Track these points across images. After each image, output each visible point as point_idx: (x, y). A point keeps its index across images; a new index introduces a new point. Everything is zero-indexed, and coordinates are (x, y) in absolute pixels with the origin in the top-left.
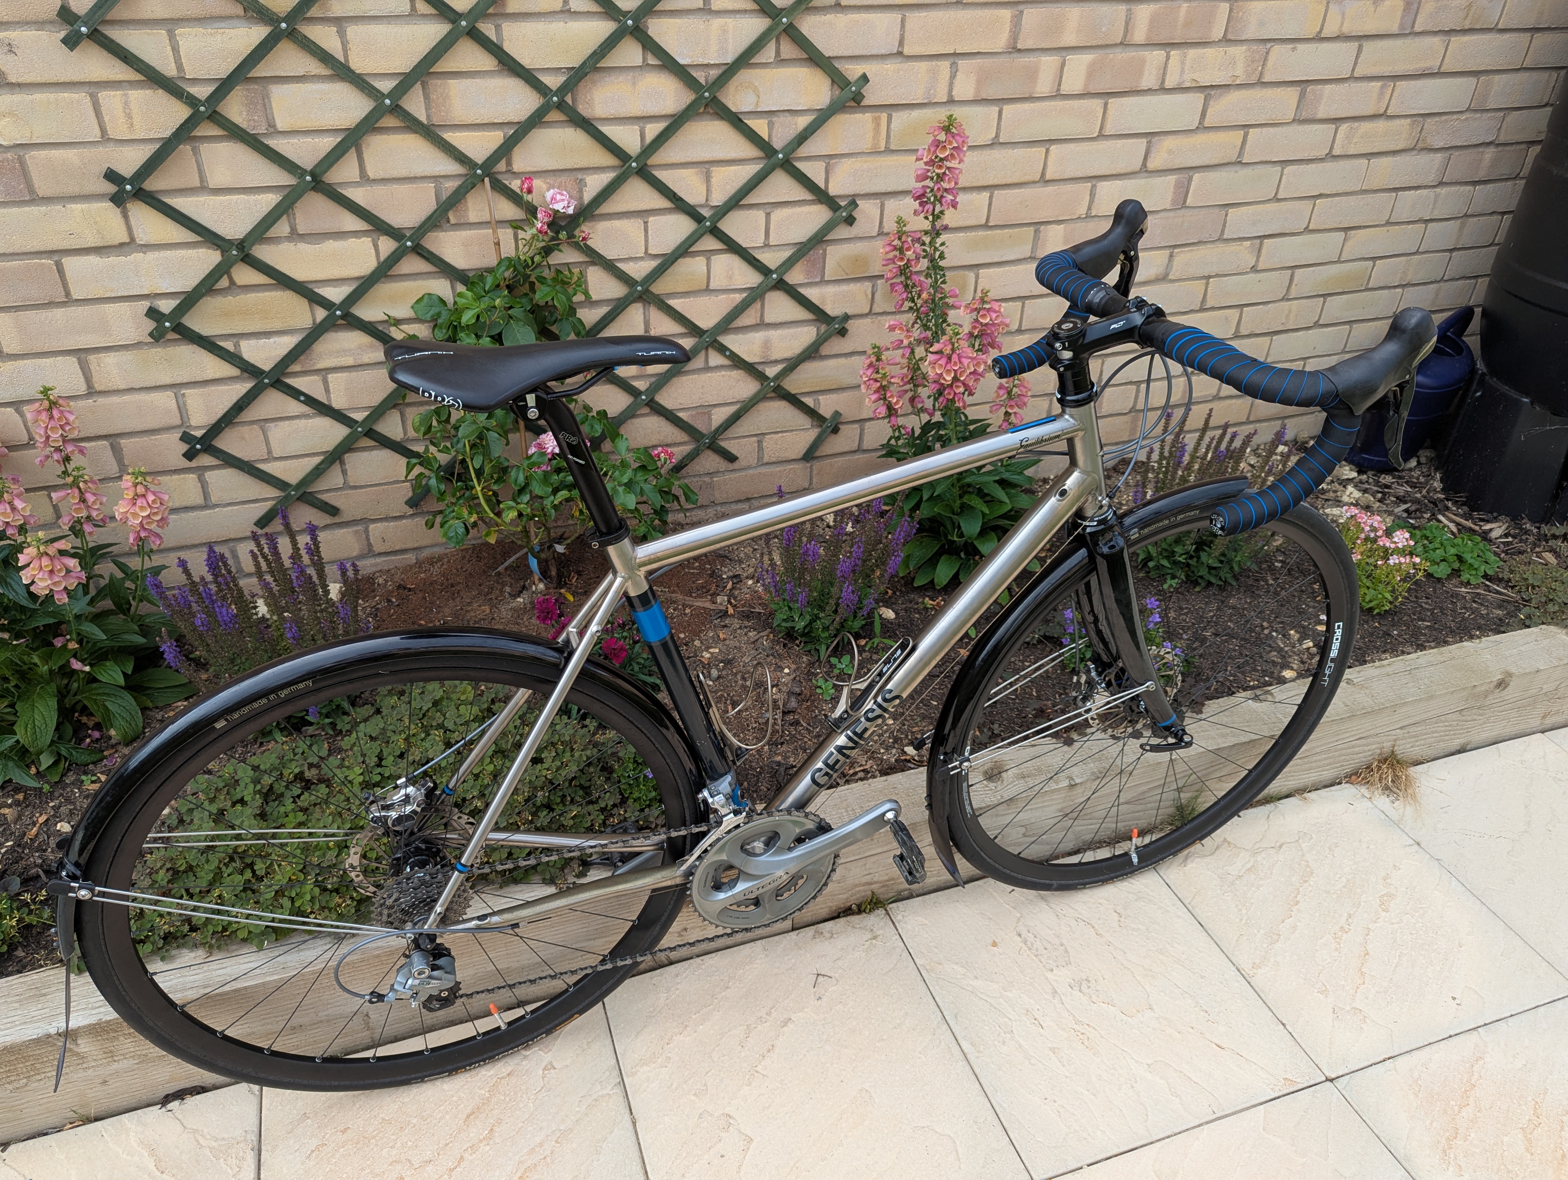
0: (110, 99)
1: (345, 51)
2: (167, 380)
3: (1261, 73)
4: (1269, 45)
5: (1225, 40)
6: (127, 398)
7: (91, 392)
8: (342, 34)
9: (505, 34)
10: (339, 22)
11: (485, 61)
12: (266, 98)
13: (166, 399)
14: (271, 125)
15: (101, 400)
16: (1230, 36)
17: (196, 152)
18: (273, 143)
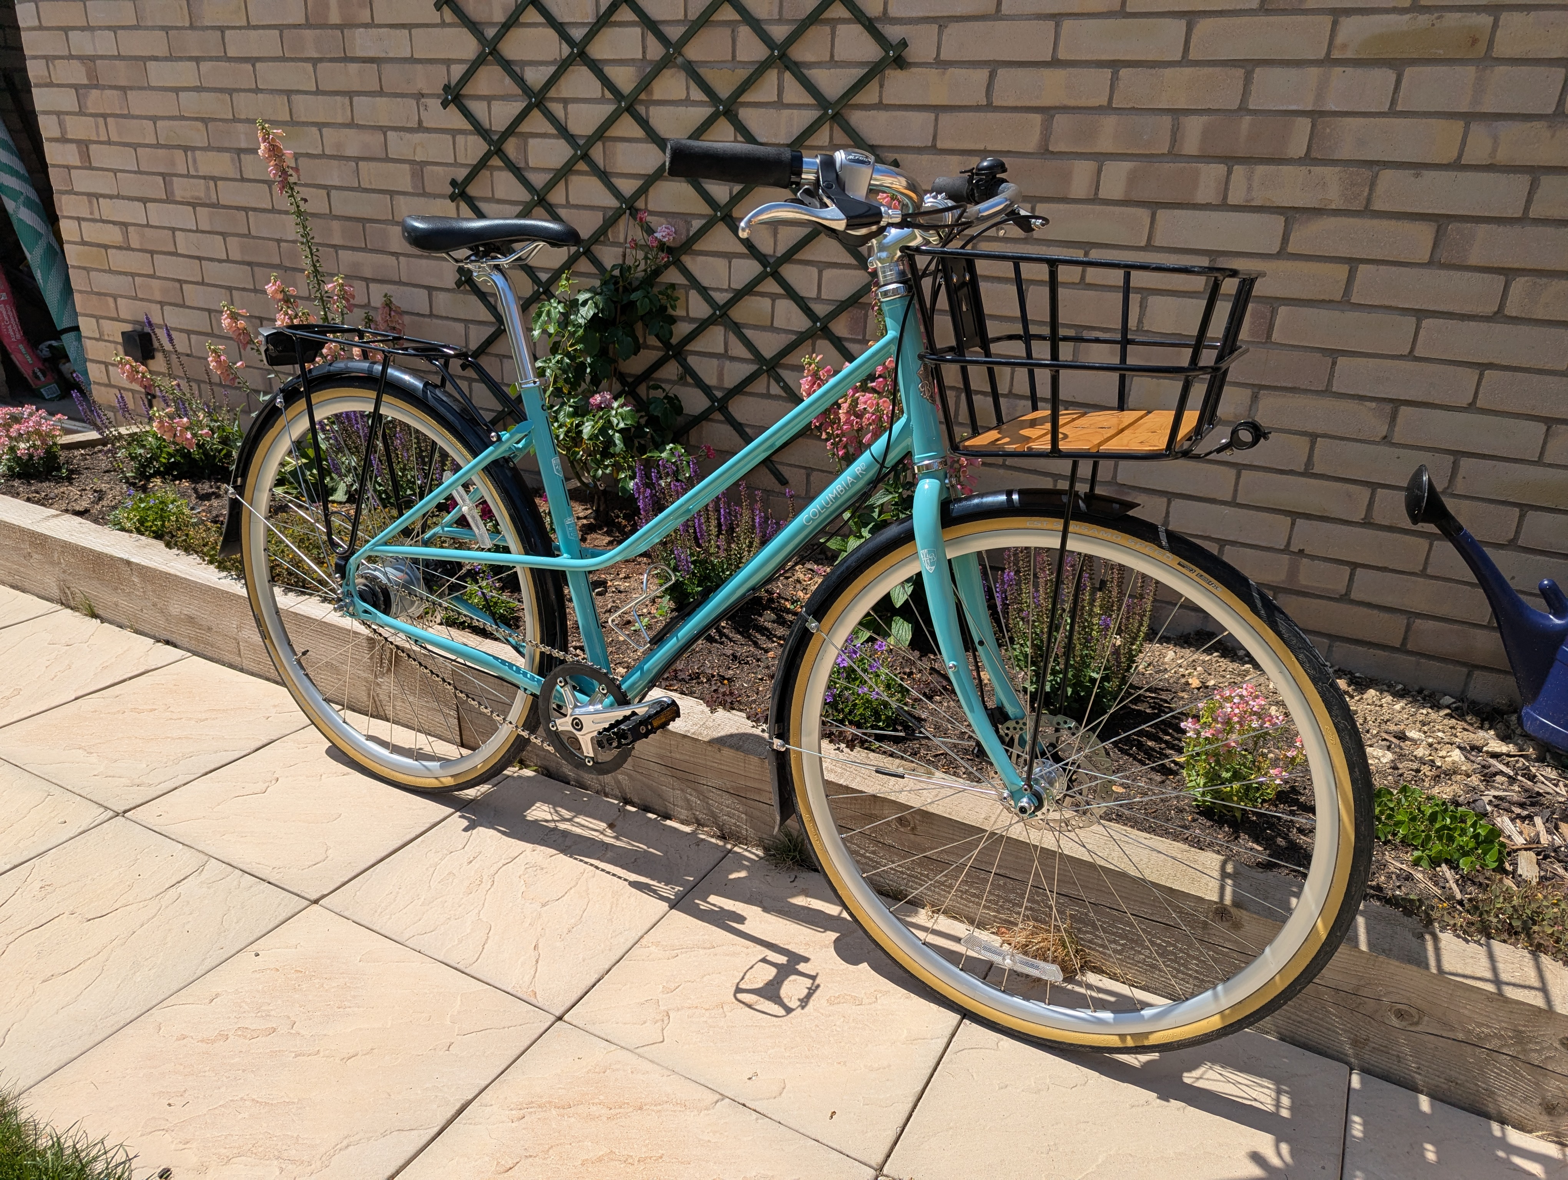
0: (460, 139)
1: (566, 118)
2: (462, 317)
3: (1369, 200)
4: (1376, 168)
5: (1308, 159)
6: (445, 322)
7: (431, 315)
8: (565, 108)
9: (651, 114)
10: (565, 101)
11: (638, 132)
12: (526, 145)
13: (460, 327)
14: (527, 162)
15: (435, 321)
16: (1314, 155)
17: (491, 175)
18: (526, 174)
